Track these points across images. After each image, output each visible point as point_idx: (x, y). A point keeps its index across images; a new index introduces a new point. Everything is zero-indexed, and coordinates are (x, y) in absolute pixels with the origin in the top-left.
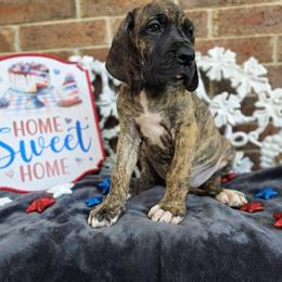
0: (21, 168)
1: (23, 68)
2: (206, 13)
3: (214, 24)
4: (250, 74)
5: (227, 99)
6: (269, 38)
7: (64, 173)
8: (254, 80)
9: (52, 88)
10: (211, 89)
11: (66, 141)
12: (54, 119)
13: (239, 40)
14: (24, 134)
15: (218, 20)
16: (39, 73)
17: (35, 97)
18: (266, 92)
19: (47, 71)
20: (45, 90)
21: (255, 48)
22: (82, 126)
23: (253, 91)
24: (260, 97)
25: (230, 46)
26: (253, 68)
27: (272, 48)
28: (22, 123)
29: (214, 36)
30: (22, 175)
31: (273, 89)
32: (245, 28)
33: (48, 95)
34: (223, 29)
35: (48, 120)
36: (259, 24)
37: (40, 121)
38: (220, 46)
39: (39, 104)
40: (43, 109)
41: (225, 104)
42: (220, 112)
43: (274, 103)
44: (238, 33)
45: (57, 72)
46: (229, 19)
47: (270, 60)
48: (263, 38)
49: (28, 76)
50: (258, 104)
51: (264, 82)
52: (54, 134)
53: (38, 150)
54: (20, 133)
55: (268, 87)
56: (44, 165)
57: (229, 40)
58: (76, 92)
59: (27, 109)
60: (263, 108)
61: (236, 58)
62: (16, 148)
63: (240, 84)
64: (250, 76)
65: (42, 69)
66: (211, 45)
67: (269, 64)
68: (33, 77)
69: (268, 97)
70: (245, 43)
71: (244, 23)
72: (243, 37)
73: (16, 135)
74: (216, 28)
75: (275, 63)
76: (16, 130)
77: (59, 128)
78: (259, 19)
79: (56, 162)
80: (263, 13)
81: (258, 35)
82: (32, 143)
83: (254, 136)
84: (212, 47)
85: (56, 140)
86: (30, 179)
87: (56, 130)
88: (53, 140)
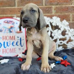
0: (3, 50)
2: (52, 7)
3: (54, 10)
4: (64, 24)
5: (58, 31)
6: (69, 15)
7: (15, 52)
8: (65, 26)
9: (15, 28)
10: (53, 28)
11: (17, 43)
12: (14, 36)
13: (61, 15)
14: (5, 40)
15: (55, 9)
17: (10, 30)
18: (69, 30)
19: (14, 23)
20: (13, 28)
21: (66, 17)
22: (22, 39)
23: (65, 29)
24: (67, 31)
25: (59, 16)
27: (70, 17)
28: (5, 37)
29: (54, 13)
30: (3, 52)
31: (71, 29)
32: (63, 12)
33: (13, 30)
34: (57, 12)
36: (67, 11)
37: (10, 37)
38: (56, 16)
39: (11, 32)
40: (11, 33)
41: (57, 33)
42: (56, 35)
43: (71, 33)
44: (61, 13)
45: (17, 23)
46: (58, 9)
47: (70, 21)
48: (68, 15)
49: (9, 24)
50: (66, 33)
51: (68, 27)
53: (9, 45)
54: (4, 39)
55: (69, 28)
56: (10, 49)
57: (58, 15)
60: (68, 34)
61: (60, 20)
62: (2, 44)
63: (61, 27)
64: (64, 25)
65: (13, 22)
66: (53, 16)
67: (69, 22)
68: (10, 24)
69: (69, 31)
70: (63, 16)
71: (63, 10)
72: (62, 14)
73: (3, 40)
74: (55, 11)
75: (71, 22)
76: (3, 38)
77: (15, 39)
78: (67, 9)
79: (13, 49)
80: (68, 8)
81: (66, 14)
82: (7, 43)
83: (65, 42)
84: (54, 16)
85: (14, 42)
86: (5, 53)
87: (14, 39)
88: (13, 42)
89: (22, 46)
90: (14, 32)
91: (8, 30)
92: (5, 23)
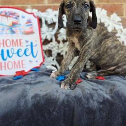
1: (6, 14)
4: (114, 21)
6: (122, 5)
7: (23, 67)
9: (20, 24)
11: (25, 51)
12: (20, 40)
13: (108, 5)
14: (4, 46)
16: (14, 17)
17: (11, 28)
18: (121, 30)
19: (18, 16)
20: (17, 26)
22: (34, 45)
23: (114, 28)
24: (118, 32)
26: (115, 18)
27: (123, 9)
28: (3, 40)
30: (1, 67)
33: (17, 28)
35: (17, 40)
37: (13, 41)
38: (99, 7)
39: (13, 32)
40: (14, 35)
45: (23, 17)
47: (122, 15)
48: (119, 5)
49: (8, 18)
50: (117, 35)
51: (120, 25)
52: (19, 47)
53: (11, 55)
55: (122, 27)
56: (13, 63)
57: (104, 5)
58: (32, 28)
59: (6, 34)
60: (119, 37)
61: (107, 13)
63: (109, 25)
65: (16, 15)
67: (122, 17)
68: (11, 18)
69: (122, 32)
70: (111, 7)
75: (125, 17)
77: (22, 45)
79: (19, 62)
81: (117, 3)
82: (8, 51)
85: (20, 51)
86: (5, 69)
87: (20, 45)
88: (18, 50)
89: (35, 56)
90: (19, 32)
91: (7, 29)
92: (2, 15)
